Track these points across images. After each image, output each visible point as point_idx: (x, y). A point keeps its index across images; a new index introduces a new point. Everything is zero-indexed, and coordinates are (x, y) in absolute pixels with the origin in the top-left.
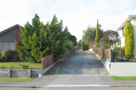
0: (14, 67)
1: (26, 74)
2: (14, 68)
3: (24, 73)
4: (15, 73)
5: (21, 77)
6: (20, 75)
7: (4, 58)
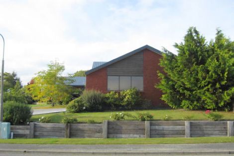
0: (193, 117)
1: (223, 129)
2: (193, 119)
3: (218, 128)
4: (198, 129)
5: (212, 134)
6: (210, 132)
7: (129, 103)
